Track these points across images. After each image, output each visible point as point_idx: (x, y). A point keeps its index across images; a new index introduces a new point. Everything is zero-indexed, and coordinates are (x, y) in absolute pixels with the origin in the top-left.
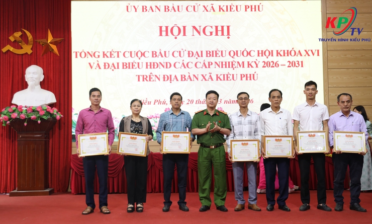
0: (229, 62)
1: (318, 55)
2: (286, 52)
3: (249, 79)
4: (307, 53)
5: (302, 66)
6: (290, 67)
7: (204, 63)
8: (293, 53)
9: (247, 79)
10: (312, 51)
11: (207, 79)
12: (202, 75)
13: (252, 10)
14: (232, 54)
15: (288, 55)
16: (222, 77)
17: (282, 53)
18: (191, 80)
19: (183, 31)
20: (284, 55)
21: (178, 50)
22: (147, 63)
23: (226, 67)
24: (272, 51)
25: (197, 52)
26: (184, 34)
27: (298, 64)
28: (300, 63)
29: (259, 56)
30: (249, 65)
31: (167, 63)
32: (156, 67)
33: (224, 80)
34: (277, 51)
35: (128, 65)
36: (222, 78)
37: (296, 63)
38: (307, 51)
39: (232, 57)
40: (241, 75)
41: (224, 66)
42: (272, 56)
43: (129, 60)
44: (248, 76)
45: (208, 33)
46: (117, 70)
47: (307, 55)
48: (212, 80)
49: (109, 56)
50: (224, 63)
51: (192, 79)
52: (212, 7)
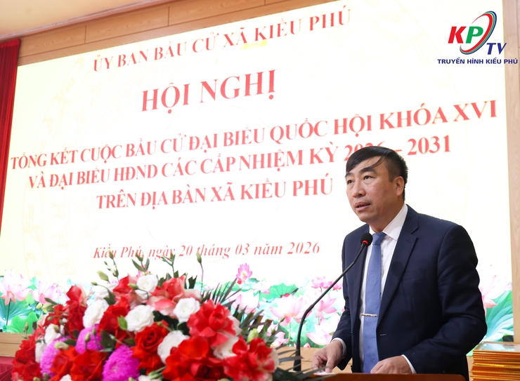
0: (269, 155)
1: (493, 114)
2: (404, 116)
3: (311, 191)
4: (461, 112)
5: (447, 150)
6: (415, 153)
7: (219, 162)
8: (422, 117)
9: (307, 193)
10: (474, 105)
11: (222, 198)
12: (214, 189)
13: (324, 26)
14: (277, 134)
15: (409, 124)
16: (252, 192)
17: (394, 121)
18: (191, 201)
19: (183, 95)
20: (400, 125)
21: (172, 138)
22: (116, 170)
23: (262, 167)
24: (369, 118)
25: (206, 138)
26: (186, 103)
27: (437, 144)
28: (442, 142)
29: (336, 132)
30: (314, 156)
31: (150, 166)
32: (130, 176)
33: (257, 197)
34: (382, 116)
35: (85, 177)
36: (253, 194)
37: (432, 142)
38: (462, 107)
39: (278, 142)
40: (295, 183)
41: (259, 164)
42: (369, 129)
43: (88, 166)
44: (311, 184)
45: (229, 91)
46: (68, 186)
47: (461, 118)
48: (232, 198)
49: (59, 161)
50: (259, 158)
51: (194, 200)
52: (242, 34)
